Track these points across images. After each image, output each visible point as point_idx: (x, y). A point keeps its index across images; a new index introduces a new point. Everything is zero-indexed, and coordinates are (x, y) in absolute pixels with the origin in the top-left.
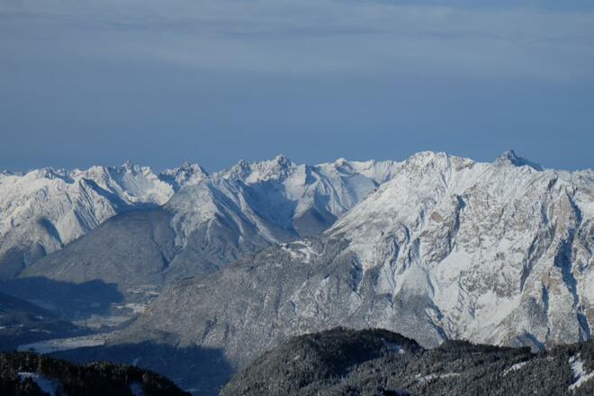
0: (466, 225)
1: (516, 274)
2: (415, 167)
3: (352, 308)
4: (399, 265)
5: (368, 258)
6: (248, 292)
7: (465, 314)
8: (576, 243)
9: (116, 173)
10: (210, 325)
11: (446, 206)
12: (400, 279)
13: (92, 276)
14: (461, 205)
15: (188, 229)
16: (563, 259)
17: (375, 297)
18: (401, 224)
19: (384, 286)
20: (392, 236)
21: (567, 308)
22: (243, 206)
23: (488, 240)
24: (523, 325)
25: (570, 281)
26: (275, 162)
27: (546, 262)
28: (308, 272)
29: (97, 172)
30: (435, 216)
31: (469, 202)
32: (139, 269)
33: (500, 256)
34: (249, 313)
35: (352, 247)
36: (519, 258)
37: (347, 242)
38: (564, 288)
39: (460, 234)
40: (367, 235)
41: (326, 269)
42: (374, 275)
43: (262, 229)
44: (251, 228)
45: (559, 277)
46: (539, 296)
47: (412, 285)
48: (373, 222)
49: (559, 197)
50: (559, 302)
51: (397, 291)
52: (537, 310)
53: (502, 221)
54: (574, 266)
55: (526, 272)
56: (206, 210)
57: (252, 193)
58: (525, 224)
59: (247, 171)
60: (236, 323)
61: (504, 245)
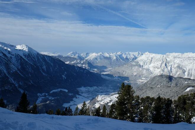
0: (153, 61)
1: (160, 67)
2: (145, 54)
3: (140, 70)
4: (145, 65)
5: (141, 64)
6: (128, 68)
7: (154, 71)
8: (167, 63)
9: (103, 53)
10: (124, 71)
11: (150, 59)
12: (145, 67)
13: (103, 65)
14: (152, 58)
15: (113, 60)
16: (166, 65)
17: (143, 69)
18: (145, 60)
19: (144, 67)
20: (144, 62)
21: (167, 71)
22: (119, 57)
23: (156, 63)
24: (162, 72)
25: (167, 67)
26: (120, 52)
27: (164, 65)
28: (135, 66)
29: (101, 53)
30: (149, 60)
31: (153, 58)
32: (108, 64)
33: (157, 64)
34: (128, 70)
35: (139, 63)
36: (160, 65)
37: (138, 63)
38: (166, 68)
39: (152, 62)
40: (141, 62)
41: (137, 65)
42: (142, 66)
43: (121, 60)
44: (120, 60)
45: (166, 67)
46: (163, 69)
47: (147, 67)
48: (141, 60)
49: (164, 58)
50: (166, 70)
51: (145, 68)
52: (163, 71)
53: (157, 60)
54: (167, 66)
55: (161, 66)
56: (115, 58)
57: (119, 56)
58: (160, 61)
59: (117, 53)
60: (127, 71)
61: (158, 63)
